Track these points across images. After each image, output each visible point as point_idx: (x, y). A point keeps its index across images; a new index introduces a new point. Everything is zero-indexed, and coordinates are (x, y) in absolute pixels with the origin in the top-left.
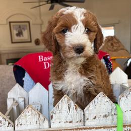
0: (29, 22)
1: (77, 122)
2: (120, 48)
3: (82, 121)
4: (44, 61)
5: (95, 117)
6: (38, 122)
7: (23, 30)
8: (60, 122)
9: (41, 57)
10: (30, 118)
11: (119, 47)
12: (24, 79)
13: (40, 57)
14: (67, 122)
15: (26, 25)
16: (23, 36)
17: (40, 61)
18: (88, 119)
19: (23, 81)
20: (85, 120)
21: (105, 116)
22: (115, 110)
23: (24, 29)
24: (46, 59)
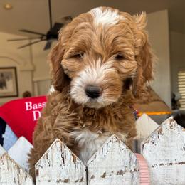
0: (15, 68)
1: (77, 181)
2: (152, 99)
3: (85, 180)
4: (33, 110)
5: (105, 174)
6: (17, 180)
7: (6, 80)
8: (49, 181)
9: (29, 104)
10: (6, 173)
11: (151, 96)
12: (3, 136)
13: (27, 103)
14: (60, 180)
15: (11, 73)
16: (6, 88)
17: (27, 109)
18: (93, 177)
19: (3, 139)
20: (89, 179)
21: (121, 173)
22: (136, 163)
23: (8, 78)
24: (36, 106)
